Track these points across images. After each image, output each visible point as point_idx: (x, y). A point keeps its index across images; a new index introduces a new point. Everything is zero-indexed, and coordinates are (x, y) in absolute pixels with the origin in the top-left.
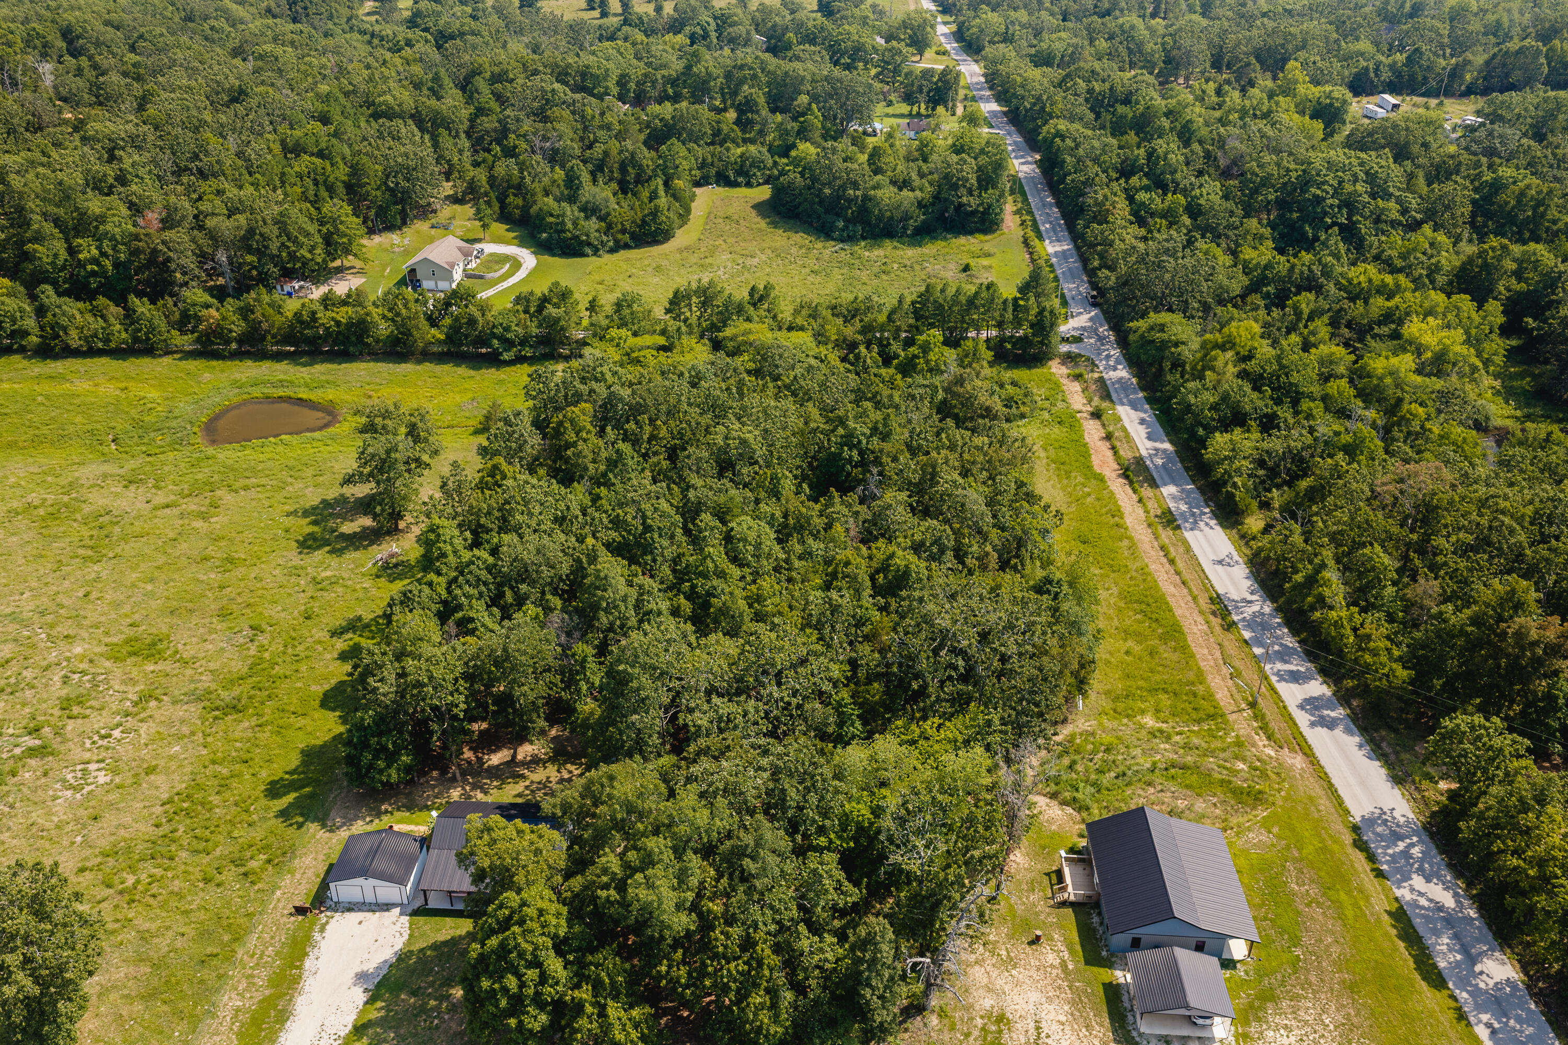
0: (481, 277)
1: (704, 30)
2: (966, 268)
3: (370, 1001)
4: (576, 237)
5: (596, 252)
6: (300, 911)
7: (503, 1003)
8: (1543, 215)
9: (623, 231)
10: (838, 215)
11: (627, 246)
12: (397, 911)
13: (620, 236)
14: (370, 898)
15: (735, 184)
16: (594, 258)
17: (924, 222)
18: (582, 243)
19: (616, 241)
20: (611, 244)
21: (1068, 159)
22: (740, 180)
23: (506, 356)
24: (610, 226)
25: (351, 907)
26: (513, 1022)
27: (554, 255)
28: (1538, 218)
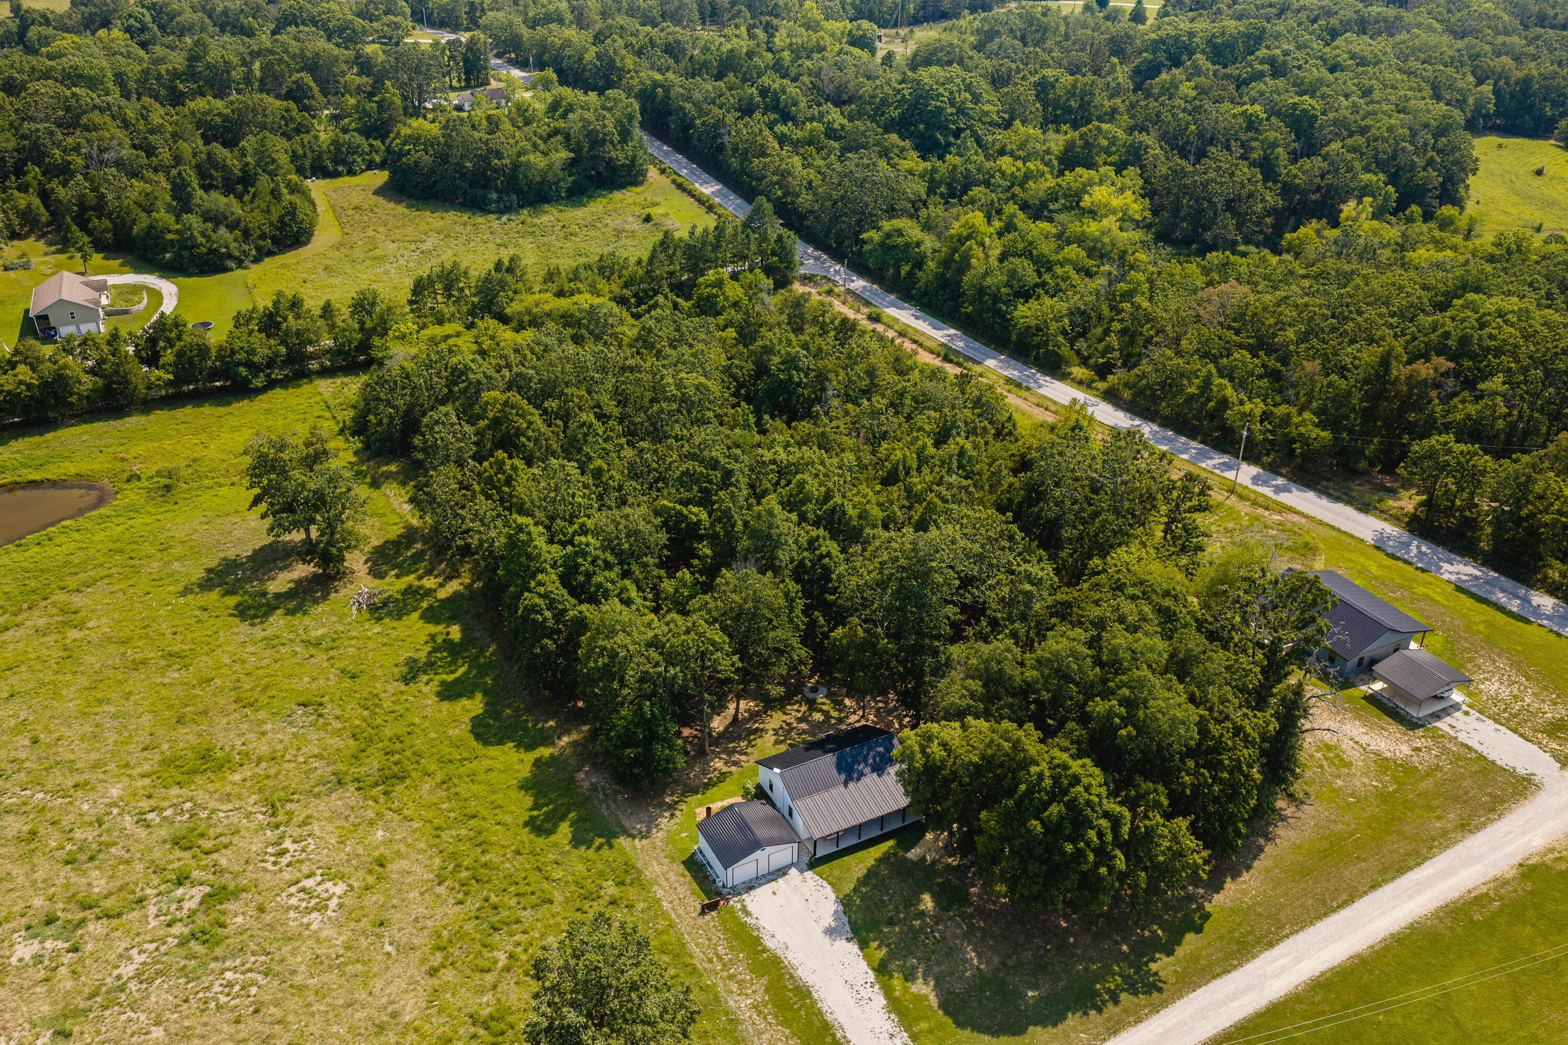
0: (126, 312)
1: (141, 22)
2: (648, 219)
3: (863, 945)
4: (211, 251)
5: (240, 264)
6: (706, 909)
7: (1091, 857)
8: (1089, 103)
9: (263, 237)
10: (487, 187)
11: (270, 253)
12: (793, 871)
13: (261, 243)
14: (763, 870)
15: (335, 175)
16: (239, 272)
17: (574, 182)
18: (223, 257)
19: (258, 248)
20: (254, 252)
21: (688, 106)
22: (340, 168)
23: (259, 382)
24: (246, 233)
25: (750, 886)
26: (1103, 870)
27: (190, 275)
28: (1085, 106)
